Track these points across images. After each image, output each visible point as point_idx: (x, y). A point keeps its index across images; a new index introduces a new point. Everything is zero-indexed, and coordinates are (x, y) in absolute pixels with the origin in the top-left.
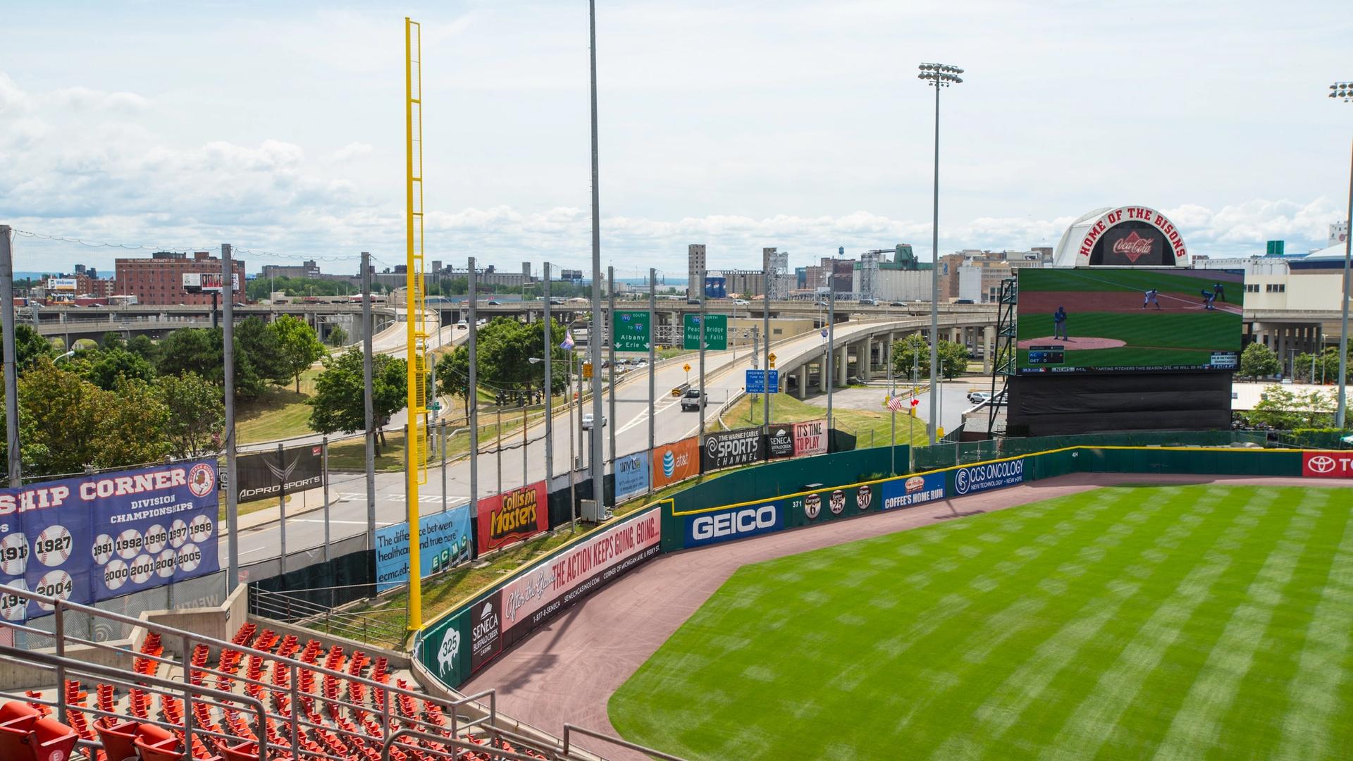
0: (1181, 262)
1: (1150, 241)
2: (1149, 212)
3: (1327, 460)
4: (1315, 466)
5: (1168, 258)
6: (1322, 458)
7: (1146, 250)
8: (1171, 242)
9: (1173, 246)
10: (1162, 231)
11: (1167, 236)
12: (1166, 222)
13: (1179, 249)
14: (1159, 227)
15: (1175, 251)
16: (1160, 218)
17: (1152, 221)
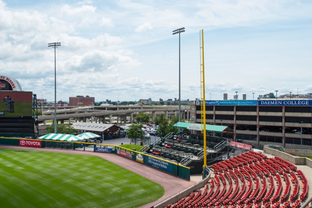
0: (14, 90)
1: (5, 84)
2: (4, 77)
3: (24, 141)
4: (22, 143)
5: (10, 88)
6: (23, 141)
7: (4, 86)
8: (11, 85)
9: (12, 86)
10: (9, 82)
11: (10, 83)
12: (9, 79)
13: (13, 86)
14: (7, 81)
15: (12, 87)
16: (7, 79)
17: (5, 79)
